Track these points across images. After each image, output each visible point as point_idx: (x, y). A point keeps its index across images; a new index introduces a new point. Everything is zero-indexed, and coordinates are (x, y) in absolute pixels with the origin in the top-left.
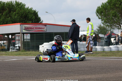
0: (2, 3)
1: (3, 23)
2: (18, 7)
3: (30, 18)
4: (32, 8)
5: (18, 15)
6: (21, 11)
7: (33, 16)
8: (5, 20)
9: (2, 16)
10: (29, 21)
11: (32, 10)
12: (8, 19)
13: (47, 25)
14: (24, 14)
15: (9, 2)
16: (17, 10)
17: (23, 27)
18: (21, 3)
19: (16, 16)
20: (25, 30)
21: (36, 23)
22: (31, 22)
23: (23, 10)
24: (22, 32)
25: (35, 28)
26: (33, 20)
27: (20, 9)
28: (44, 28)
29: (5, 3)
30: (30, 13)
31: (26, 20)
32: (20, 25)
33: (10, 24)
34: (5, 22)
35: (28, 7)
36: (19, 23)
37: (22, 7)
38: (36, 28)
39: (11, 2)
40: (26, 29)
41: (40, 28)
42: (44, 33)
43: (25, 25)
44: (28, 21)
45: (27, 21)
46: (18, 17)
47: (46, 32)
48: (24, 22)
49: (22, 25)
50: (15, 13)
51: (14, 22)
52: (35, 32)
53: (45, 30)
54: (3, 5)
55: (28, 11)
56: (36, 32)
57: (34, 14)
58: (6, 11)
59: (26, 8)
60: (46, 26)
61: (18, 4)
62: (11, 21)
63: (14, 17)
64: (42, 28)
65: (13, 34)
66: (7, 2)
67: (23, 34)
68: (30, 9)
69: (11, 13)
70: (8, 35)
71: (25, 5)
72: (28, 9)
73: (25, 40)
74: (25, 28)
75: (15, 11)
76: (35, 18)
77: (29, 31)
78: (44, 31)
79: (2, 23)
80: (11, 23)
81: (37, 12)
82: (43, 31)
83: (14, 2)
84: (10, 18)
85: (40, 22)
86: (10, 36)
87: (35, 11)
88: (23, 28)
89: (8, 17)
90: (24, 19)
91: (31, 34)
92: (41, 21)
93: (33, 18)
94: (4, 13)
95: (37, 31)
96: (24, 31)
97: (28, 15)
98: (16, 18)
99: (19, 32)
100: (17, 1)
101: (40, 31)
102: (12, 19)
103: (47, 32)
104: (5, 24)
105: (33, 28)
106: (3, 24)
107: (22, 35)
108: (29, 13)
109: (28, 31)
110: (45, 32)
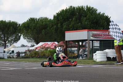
0: (72, 8)
2: (89, 12)
3: (101, 24)
4: (104, 14)
6: (92, 16)
7: (104, 22)
8: (75, 26)
9: (72, 21)
10: (100, 27)
12: (78, 24)
14: (95, 20)
15: (80, 7)
16: (88, 15)
17: (91, 34)
18: (93, 8)
19: (87, 22)
22: (102, 28)
23: (94, 16)
24: (89, 39)
26: (105, 26)
27: (92, 15)
30: (102, 19)
31: (98, 26)
34: (75, 28)
35: (100, 12)
36: (87, 30)
37: (93, 12)
38: (104, 35)
39: (82, 7)
40: (94, 36)
41: (109, 35)
43: (92, 32)
46: (89, 23)
48: (95, 28)
50: (85, 18)
51: (83, 28)
52: (103, 39)
55: (99, 17)
57: (106, 20)
58: (76, 16)
59: (98, 13)
62: (81, 27)
63: (84, 23)
66: (77, 7)
67: (92, 41)
68: (102, 14)
69: (82, 18)
70: (78, 41)
71: (97, 10)
73: (94, 48)
74: (93, 34)
76: (106, 24)
80: (81, 29)
81: (109, 17)
82: (112, 38)
83: (85, 7)
84: (80, 24)
87: (107, 17)
89: (78, 23)
90: (96, 25)
91: (100, 41)
93: (104, 24)
94: (74, 19)
95: (106, 38)
96: (92, 38)
97: (99, 21)
98: (86, 23)
99: (87, 39)
101: (109, 38)
102: (82, 25)
104: (75, 30)
106: (72, 30)
108: (100, 19)
109: (96, 37)
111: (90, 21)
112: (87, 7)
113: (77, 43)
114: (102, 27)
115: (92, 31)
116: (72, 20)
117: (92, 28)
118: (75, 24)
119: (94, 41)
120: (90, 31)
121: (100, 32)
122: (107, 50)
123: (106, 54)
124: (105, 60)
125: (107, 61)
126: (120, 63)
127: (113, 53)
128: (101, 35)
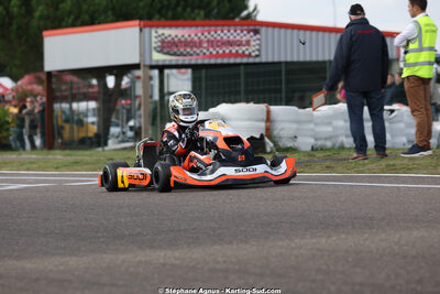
1: (77, 18)
8: (85, 7)
10: (192, 11)
13: (263, 30)
17: (154, 40)
20: (161, 51)
21: (225, 17)
22: (202, 13)
24: (148, 63)
25: (208, 41)
28: (248, 43)
31: (182, 3)
32: (137, 29)
33: (105, 22)
34: (86, 17)
36: (137, 22)
38: (211, 43)
40: (166, 46)
41: (230, 43)
42: (240, 64)
43: (160, 31)
44: (189, 10)
45: (184, 9)
47: (257, 60)
48: (170, 14)
49: (146, 30)
52: (206, 61)
53: (252, 49)
56: (213, 61)
60: (256, 32)
62: (110, 13)
64: (240, 44)
67: (161, 68)
70: (100, 72)
74: (163, 42)
77: (182, 54)
78: (250, 55)
79: (70, 21)
80: (111, 17)
82: (243, 55)
85: (245, 13)
88: (155, 42)
91: (195, 68)
92: (251, 9)
95: (218, 55)
96: (158, 57)
99: (135, 60)
101: (230, 55)
103: (263, 59)
104: (84, 24)
105: (201, 42)
106: (73, 25)
107: (156, 73)
109: (175, 54)
110: (251, 60)
113: (94, 82)
114: (199, 7)
115: (158, 26)
117: (159, 12)
119: (166, 71)
120: (151, 26)
121: (193, 29)
127: (249, 120)
128: (199, 44)
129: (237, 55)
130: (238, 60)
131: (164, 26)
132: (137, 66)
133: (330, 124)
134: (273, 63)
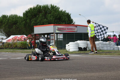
0: (39, 6)
2: (53, 10)
3: (63, 19)
4: (65, 11)
5: (53, 16)
6: (56, 13)
7: (66, 18)
11: (66, 12)
12: (44, 20)
13: (78, 26)
14: (58, 16)
15: (45, 5)
16: (52, 12)
18: (56, 6)
19: (52, 18)
20: (58, 30)
21: (69, 24)
23: (57, 13)
24: (55, 32)
26: (67, 21)
28: (75, 29)
29: (42, 6)
31: (60, 21)
32: (53, 26)
33: (46, 24)
34: (42, 23)
35: (62, 10)
36: (53, 24)
37: (57, 10)
38: (67, 29)
39: (47, 6)
40: (59, 29)
41: (71, 29)
43: (58, 26)
44: (62, 22)
45: (61, 23)
47: (77, 32)
48: (58, 23)
50: (50, 15)
51: (49, 23)
52: (67, 32)
53: (76, 30)
54: (39, 8)
55: (62, 14)
56: (68, 32)
57: (67, 16)
58: (42, 13)
59: (60, 10)
60: (76, 27)
61: (53, 7)
62: (47, 23)
63: (49, 19)
64: (73, 29)
65: (48, 34)
66: (43, 6)
68: (64, 11)
69: (47, 15)
70: (44, 34)
71: (59, 8)
72: (61, 11)
73: (58, 39)
74: (58, 28)
75: (50, 13)
76: (68, 20)
77: (62, 31)
81: (70, 14)
82: (74, 31)
83: (49, 5)
84: (46, 19)
85: (72, 23)
86: (46, 36)
87: (68, 14)
88: (57, 29)
90: (59, 21)
92: (74, 22)
93: (66, 20)
94: (41, 15)
95: (69, 31)
96: (57, 31)
97: (62, 17)
100: (52, 5)
101: (71, 31)
103: (78, 32)
104: (41, 25)
105: (66, 29)
106: (39, 25)
107: (56, 34)
108: (63, 16)
109: (60, 31)
110: (75, 32)
111: (54, 17)
112: (51, 5)
114: (64, 22)
116: (39, 16)
117: (56, 23)
118: (42, 20)
120: (56, 25)
121: (64, 26)
122: (78, 42)
123: (78, 45)
124: (77, 50)
125: (79, 51)
126: (93, 53)
127: (84, 44)
128: (65, 29)
129: (73, 31)
130: (74, 32)
131: (58, 25)
132: (53, 33)
133: (98, 45)
134: (81, 33)
